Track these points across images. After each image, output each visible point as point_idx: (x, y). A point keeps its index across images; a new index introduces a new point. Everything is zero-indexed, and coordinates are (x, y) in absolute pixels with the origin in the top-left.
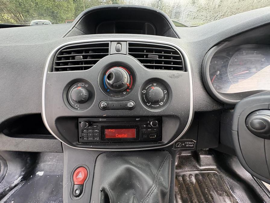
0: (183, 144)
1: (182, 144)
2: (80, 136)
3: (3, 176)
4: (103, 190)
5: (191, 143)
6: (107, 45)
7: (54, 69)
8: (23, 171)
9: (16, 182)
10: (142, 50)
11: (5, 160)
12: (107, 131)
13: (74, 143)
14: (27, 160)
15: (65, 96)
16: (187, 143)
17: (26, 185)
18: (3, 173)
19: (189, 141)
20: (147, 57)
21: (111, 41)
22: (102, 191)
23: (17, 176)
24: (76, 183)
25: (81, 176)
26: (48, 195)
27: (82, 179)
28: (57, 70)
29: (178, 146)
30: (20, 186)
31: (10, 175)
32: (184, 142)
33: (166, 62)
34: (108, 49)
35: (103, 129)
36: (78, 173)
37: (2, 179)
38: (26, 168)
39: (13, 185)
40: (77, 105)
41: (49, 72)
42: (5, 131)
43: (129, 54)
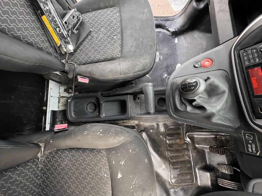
0: (250, 142)
1: (250, 140)
2: (246, 49)
5: (254, 149)
12: (258, 69)
16: (254, 146)
19: (256, 147)
22: (208, 77)
24: (202, 62)
25: (207, 63)
26: (166, 53)
27: (205, 65)
29: (247, 137)
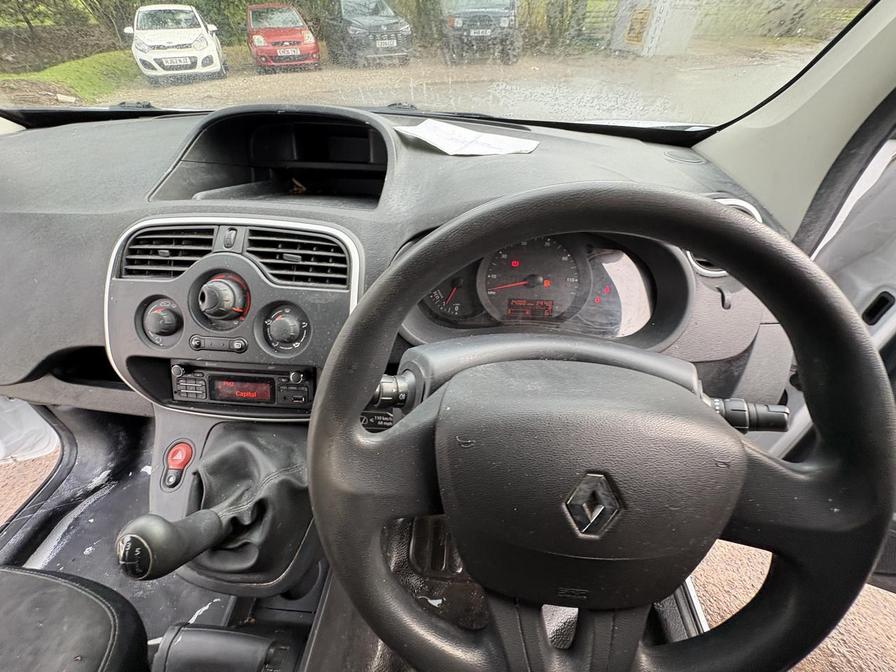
0: (371, 420)
1: (369, 420)
3: (70, 465)
4: (196, 473)
5: (387, 419)
6: (211, 232)
7: (123, 272)
8: (112, 460)
9: (97, 481)
10: (274, 244)
11: (71, 433)
12: (220, 385)
13: (165, 401)
14: (118, 437)
15: (139, 322)
16: (380, 418)
17: (119, 491)
18: (69, 461)
19: (382, 415)
20: (281, 258)
21: (219, 225)
23: (99, 469)
24: (171, 467)
25: (180, 457)
27: (182, 461)
28: (130, 272)
30: (105, 491)
31: (83, 465)
32: (372, 416)
33: (317, 269)
34: (211, 240)
35: (212, 380)
36: (175, 454)
37: (66, 472)
38: (117, 454)
39: (91, 487)
40: (158, 339)
41: (114, 279)
42: (56, 371)
43: (248, 251)
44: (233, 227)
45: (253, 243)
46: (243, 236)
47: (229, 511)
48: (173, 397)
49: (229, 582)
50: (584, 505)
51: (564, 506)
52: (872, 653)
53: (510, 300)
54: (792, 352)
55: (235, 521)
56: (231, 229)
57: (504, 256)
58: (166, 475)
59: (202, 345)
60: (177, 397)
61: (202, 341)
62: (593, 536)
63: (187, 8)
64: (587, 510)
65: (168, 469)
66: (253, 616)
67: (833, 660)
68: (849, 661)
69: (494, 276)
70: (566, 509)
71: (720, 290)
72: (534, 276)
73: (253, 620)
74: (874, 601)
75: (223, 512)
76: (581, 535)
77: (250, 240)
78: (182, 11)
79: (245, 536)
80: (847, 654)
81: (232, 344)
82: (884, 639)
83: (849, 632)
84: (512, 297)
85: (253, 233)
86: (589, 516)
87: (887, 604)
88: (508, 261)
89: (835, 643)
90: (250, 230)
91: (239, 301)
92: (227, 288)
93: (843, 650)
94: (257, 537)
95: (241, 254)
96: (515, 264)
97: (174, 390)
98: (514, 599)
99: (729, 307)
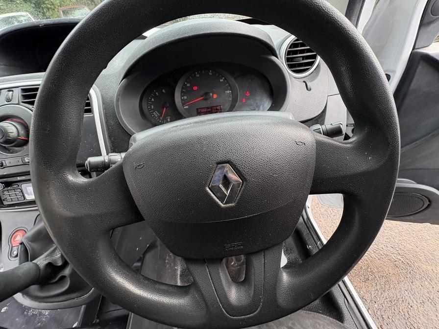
21: (1, 90)
24: (14, 245)
36: (15, 237)
43: (23, 102)
44: (10, 89)
45: (25, 97)
46: (18, 93)
47: (46, 260)
48: (2, 203)
49: (59, 302)
50: (221, 186)
51: (208, 189)
52: (411, 255)
53: (197, 109)
54: (346, 109)
55: (49, 265)
56: (9, 91)
57: (188, 85)
58: (11, 250)
59: (4, 164)
60: (5, 203)
61: (4, 162)
62: (231, 205)
63: (24, 13)
64: (223, 189)
65: (12, 247)
66: (98, 318)
67: (396, 263)
68: (402, 262)
69: (185, 97)
70: (210, 191)
71: (304, 82)
72: (207, 94)
73: (98, 321)
74: (408, 232)
75: (41, 261)
76: (223, 205)
77: (23, 95)
78: (22, 16)
79: (61, 273)
80: (401, 259)
81: (24, 160)
82: (415, 248)
83: (400, 249)
84: (198, 108)
85: (24, 90)
86: (226, 193)
87: (414, 233)
88: (191, 87)
89: (395, 255)
90: (22, 89)
91: (22, 132)
92: (11, 125)
93: (399, 257)
94: (67, 272)
95: (18, 104)
96: (195, 88)
97: (2, 199)
98: (204, 260)
99: (311, 90)
